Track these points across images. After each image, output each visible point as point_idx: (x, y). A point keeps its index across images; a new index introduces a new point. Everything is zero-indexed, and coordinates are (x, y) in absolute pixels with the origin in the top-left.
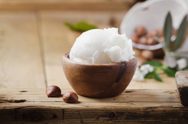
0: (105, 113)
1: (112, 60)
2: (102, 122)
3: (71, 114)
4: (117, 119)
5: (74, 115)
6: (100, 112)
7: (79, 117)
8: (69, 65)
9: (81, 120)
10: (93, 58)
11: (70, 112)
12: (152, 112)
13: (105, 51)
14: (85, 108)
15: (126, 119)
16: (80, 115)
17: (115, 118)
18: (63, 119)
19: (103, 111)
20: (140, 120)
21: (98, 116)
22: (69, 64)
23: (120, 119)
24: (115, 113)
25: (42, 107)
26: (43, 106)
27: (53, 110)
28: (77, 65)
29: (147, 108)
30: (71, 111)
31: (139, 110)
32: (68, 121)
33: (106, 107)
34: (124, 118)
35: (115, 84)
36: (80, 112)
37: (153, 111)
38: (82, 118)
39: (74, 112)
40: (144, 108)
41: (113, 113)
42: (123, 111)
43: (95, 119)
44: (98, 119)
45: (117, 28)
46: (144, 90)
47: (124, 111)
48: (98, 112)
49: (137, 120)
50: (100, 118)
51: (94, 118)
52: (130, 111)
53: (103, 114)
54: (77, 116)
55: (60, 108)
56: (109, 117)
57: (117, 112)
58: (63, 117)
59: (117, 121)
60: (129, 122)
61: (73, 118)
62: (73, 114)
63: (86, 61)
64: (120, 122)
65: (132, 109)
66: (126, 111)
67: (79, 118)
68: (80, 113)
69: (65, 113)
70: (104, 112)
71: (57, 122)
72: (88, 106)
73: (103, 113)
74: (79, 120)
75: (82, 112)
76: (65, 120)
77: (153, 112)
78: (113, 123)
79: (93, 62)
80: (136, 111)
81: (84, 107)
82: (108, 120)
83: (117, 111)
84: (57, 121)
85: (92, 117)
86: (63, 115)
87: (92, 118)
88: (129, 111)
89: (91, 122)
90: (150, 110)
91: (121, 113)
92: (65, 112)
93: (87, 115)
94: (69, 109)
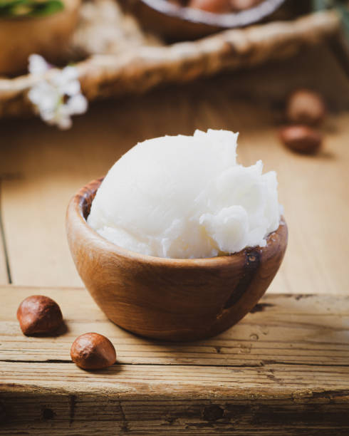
0: (193, 406)
1: (221, 247)
2: (184, 430)
3: (96, 409)
4: (228, 424)
5: (102, 413)
6: (179, 405)
7: (119, 417)
8: (93, 251)
9: (122, 425)
10: (164, 240)
11: (92, 404)
12: (329, 406)
13: (201, 222)
14: (138, 392)
15: (251, 423)
16: (120, 413)
17: (220, 420)
18: (72, 421)
19: (190, 400)
20: (294, 425)
21: (171, 414)
22: (91, 248)
23: (237, 423)
24: (222, 408)
25: (12, 389)
26: (13, 385)
27: (43, 396)
28: (118, 256)
29: (316, 395)
30: (95, 401)
31: (293, 399)
32: (86, 426)
33: (197, 389)
34: (248, 421)
35: (225, 311)
36: (122, 404)
37: (332, 403)
38: (126, 420)
39: (104, 404)
40: (308, 394)
41: (217, 406)
42: (245, 403)
43: (163, 422)
44: (171, 422)
45: (235, 132)
46: (299, 297)
47: (250, 402)
48: (172, 403)
49: (284, 426)
50: (179, 419)
51: (160, 419)
52: (266, 403)
53: (189, 409)
54: (112, 413)
55: (64, 392)
56: (205, 418)
57: (228, 406)
58: (72, 415)
59: (228, 427)
60: (261, 430)
61: (99, 420)
62: (102, 408)
63: (144, 245)
64: (235, 430)
65: (271, 397)
66: (254, 403)
67: (117, 420)
68: (121, 407)
69: (76, 407)
70: (191, 403)
71: (54, 429)
72: (145, 387)
73: (187, 407)
74: (117, 424)
75: (127, 403)
76: (77, 425)
77: (333, 406)
78: (213, 431)
79: (165, 250)
80: (285, 402)
81: (135, 391)
82: (201, 426)
83: (229, 402)
84: (53, 425)
85: (158, 417)
86: (72, 411)
87: (156, 419)
88: (264, 403)
89: (151, 428)
90: (323, 400)
91: (241, 406)
92: (77, 404)
93: (142, 412)
94: (90, 394)
